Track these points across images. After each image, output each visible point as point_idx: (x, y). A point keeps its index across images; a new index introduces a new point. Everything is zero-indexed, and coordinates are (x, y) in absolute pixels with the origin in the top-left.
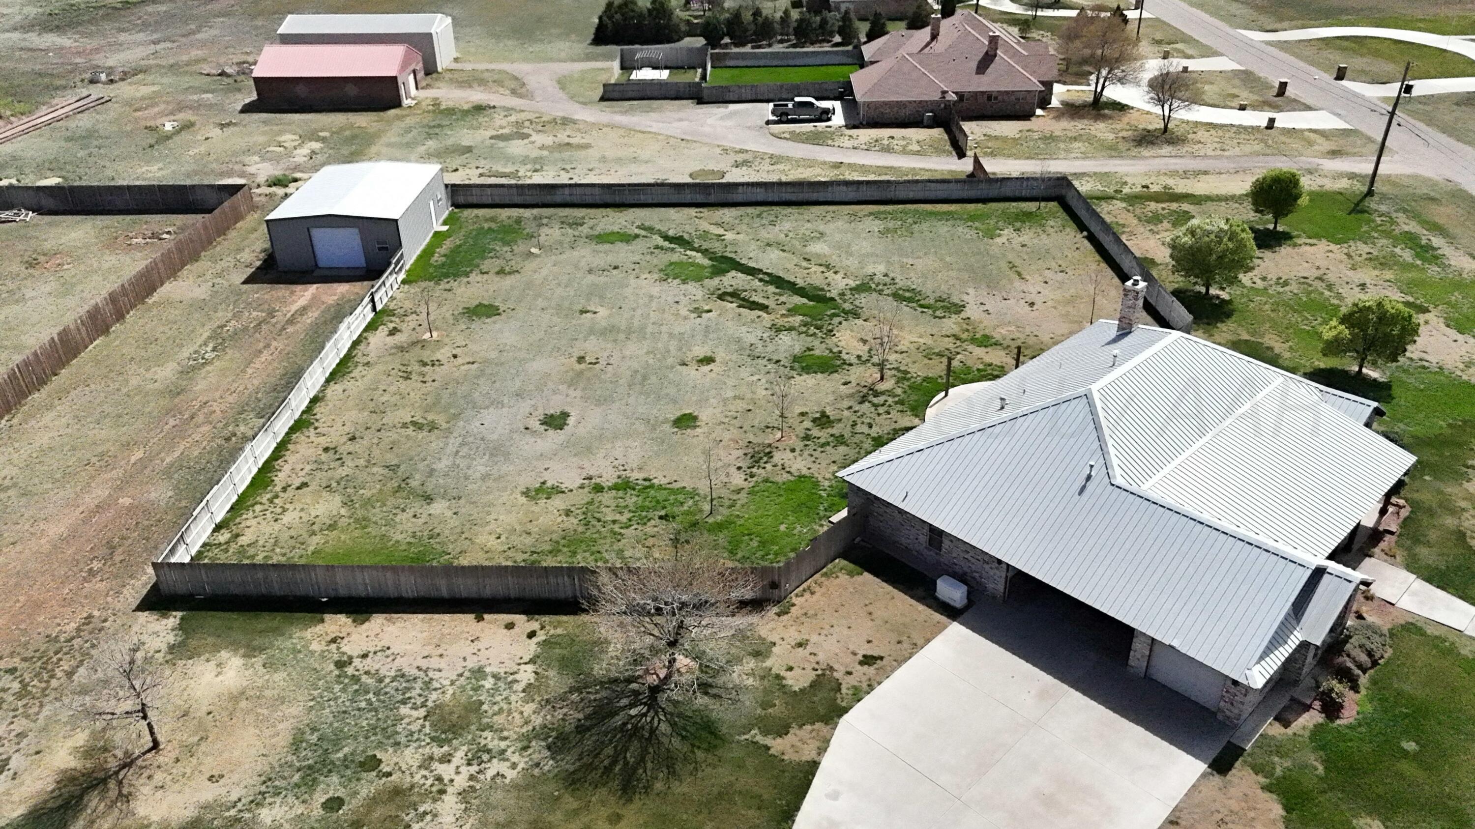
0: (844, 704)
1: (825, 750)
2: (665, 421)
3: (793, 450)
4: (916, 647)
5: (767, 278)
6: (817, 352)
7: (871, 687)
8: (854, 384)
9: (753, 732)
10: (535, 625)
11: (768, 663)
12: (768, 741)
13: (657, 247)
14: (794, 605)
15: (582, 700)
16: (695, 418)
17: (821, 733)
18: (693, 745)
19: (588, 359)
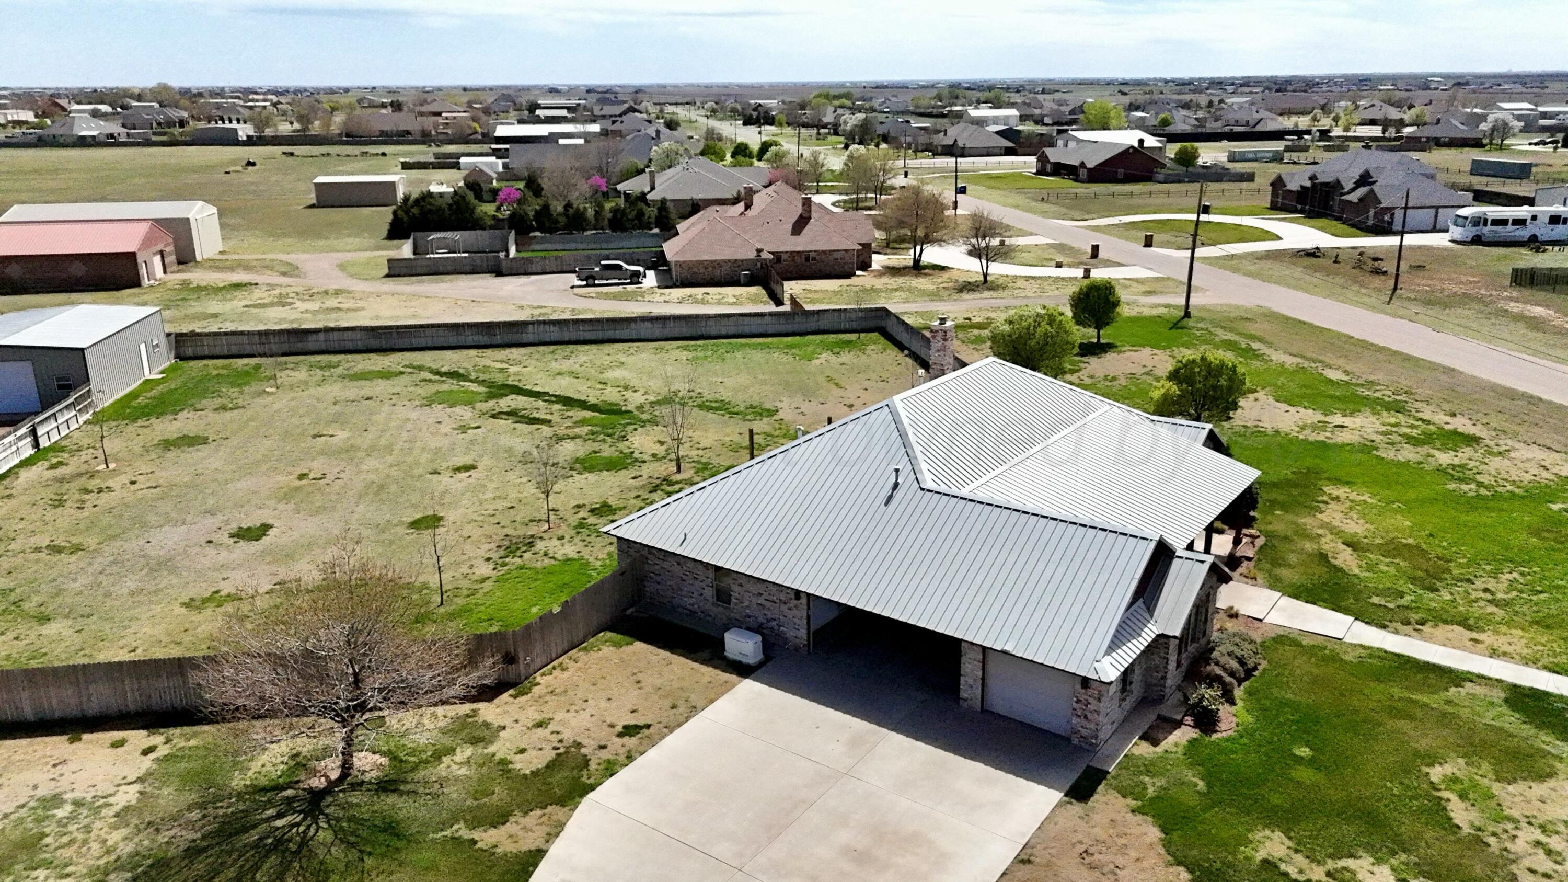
0: (592, 781)
1: (557, 835)
2: (401, 523)
3: (561, 538)
4: (694, 710)
5: (553, 399)
6: (605, 454)
7: (630, 758)
8: (645, 477)
9: (456, 827)
10: (157, 739)
11: (491, 749)
12: (476, 835)
13: (425, 380)
14: (538, 684)
15: (204, 816)
16: (440, 519)
17: (554, 817)
18: (361, 852)
19: (312, 476)
